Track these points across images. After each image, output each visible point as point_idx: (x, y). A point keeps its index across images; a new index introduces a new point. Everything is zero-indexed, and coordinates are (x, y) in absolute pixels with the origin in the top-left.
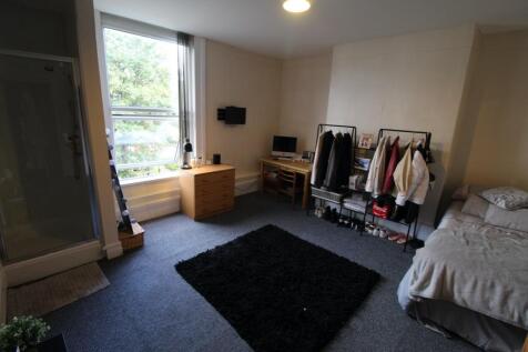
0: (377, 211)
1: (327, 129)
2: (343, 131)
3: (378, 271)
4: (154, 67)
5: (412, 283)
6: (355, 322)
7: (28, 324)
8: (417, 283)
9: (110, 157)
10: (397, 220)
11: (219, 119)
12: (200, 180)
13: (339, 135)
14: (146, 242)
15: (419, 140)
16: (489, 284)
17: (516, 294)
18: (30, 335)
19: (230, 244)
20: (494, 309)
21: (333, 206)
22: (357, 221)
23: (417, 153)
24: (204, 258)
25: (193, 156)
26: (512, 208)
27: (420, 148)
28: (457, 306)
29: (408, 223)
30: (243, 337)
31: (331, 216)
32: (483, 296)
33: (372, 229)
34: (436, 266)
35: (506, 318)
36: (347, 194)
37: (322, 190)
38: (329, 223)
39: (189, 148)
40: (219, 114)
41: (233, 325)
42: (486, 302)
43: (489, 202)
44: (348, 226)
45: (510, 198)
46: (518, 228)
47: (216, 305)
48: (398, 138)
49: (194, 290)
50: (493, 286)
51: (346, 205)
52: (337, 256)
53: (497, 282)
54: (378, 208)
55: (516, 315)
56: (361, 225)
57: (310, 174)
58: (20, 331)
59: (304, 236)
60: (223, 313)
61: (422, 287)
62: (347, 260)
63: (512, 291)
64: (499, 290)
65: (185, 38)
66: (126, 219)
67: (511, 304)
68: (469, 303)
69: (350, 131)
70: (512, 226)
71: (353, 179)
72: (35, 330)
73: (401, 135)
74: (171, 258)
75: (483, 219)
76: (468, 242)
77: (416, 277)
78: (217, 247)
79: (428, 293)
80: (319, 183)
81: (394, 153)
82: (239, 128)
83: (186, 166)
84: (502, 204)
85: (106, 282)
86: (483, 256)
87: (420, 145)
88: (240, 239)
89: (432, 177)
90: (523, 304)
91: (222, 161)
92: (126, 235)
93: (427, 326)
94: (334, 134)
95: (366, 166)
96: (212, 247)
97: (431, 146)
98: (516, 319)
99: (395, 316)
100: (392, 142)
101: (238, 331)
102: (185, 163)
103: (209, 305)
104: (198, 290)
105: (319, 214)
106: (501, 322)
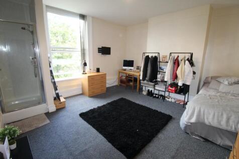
0: (170, 90)
1: (147, 54)
2: (154, 55)
3: (171, 115)
4: (71, 35)
5: (186, 116)
6: (161, 136)
7: (11, 129)
8: (188, 117)
9: (50, 67)
10: (179, 93)
11: (99, 52)
12: (91, 79)
13: (152, 57)
14: (66, 106)
15: (188, 56)
16: (220, 114)
17: (233, 118)
18: (12, 133)
19: (104, 105)
20: (223, 125)
21: (150, 89)
22: (161, 96)
23: (187, 62)
24: (92, 111)
25: (87, 68)
26: (230, 84)
27: (188, 60)
28: (207, 125)
29: (185, 94)
30: (109, 141)
31: (150, 94)
32: (218, 120)
33: (169, 98)
34: (196, 108)
35: (229, 129)
36: (156, 83)
37: (145, 82)
38: (149, 97)
39: (85, 64)
40: (99, 50)
41: (105, 137)
42: (219, 122)
43: (220, 83)
44: (158, 97)
45: (230, 80)
46: (234, 92)
47: (97, 129)
48: (178, 56)
49: (87, 124)
50: (222, 115)
51: (156, 88)
52: (152, 109)
53: (224, 112)
54: (171, 88)
55: (233, 127)
56: (164, 97)
57: (140, 75)
58: (8, 131)
59: (137, 102)
60: (100, 132)
61: (190, 118)
62: (157, 111)
63: (231, 116)
64: (225, 116)
65: (83, 17)
66: (57, 95)
67: (231, 122)
68: (212, 123)
69: (157, 55)
70: (232, 92)
71: (159, 76)
72: (15, 131)
73: (179, 55)
74: (78, 111)
75: (218, 90)
76: (211, 98)
77: (187, 114)
78: (98, 107)
79: (193, 120)
80: (144, 79)
81: (176, 63)
82: (108, 56)
83: (84, 73)
84: (226, 83)
85: (48, 121)
86: (217, 103)
87: (188, 58)
88: (109, 104)
89: (194, 73)
90: (236, 122)
91: (100, 71)
92: (58, 102)
93: (194, 137)
94: (150, 57)
95: (164, 70)
96: (96, 107)
97: (193, 59)
98: (233, 129)
99: (179, 133)
100: (175, 58)
101: (107, 139)
102: (84, 71)
103: (94, 129)
104: (89, 124)
105: (145, 93)
106: (227, 131)
